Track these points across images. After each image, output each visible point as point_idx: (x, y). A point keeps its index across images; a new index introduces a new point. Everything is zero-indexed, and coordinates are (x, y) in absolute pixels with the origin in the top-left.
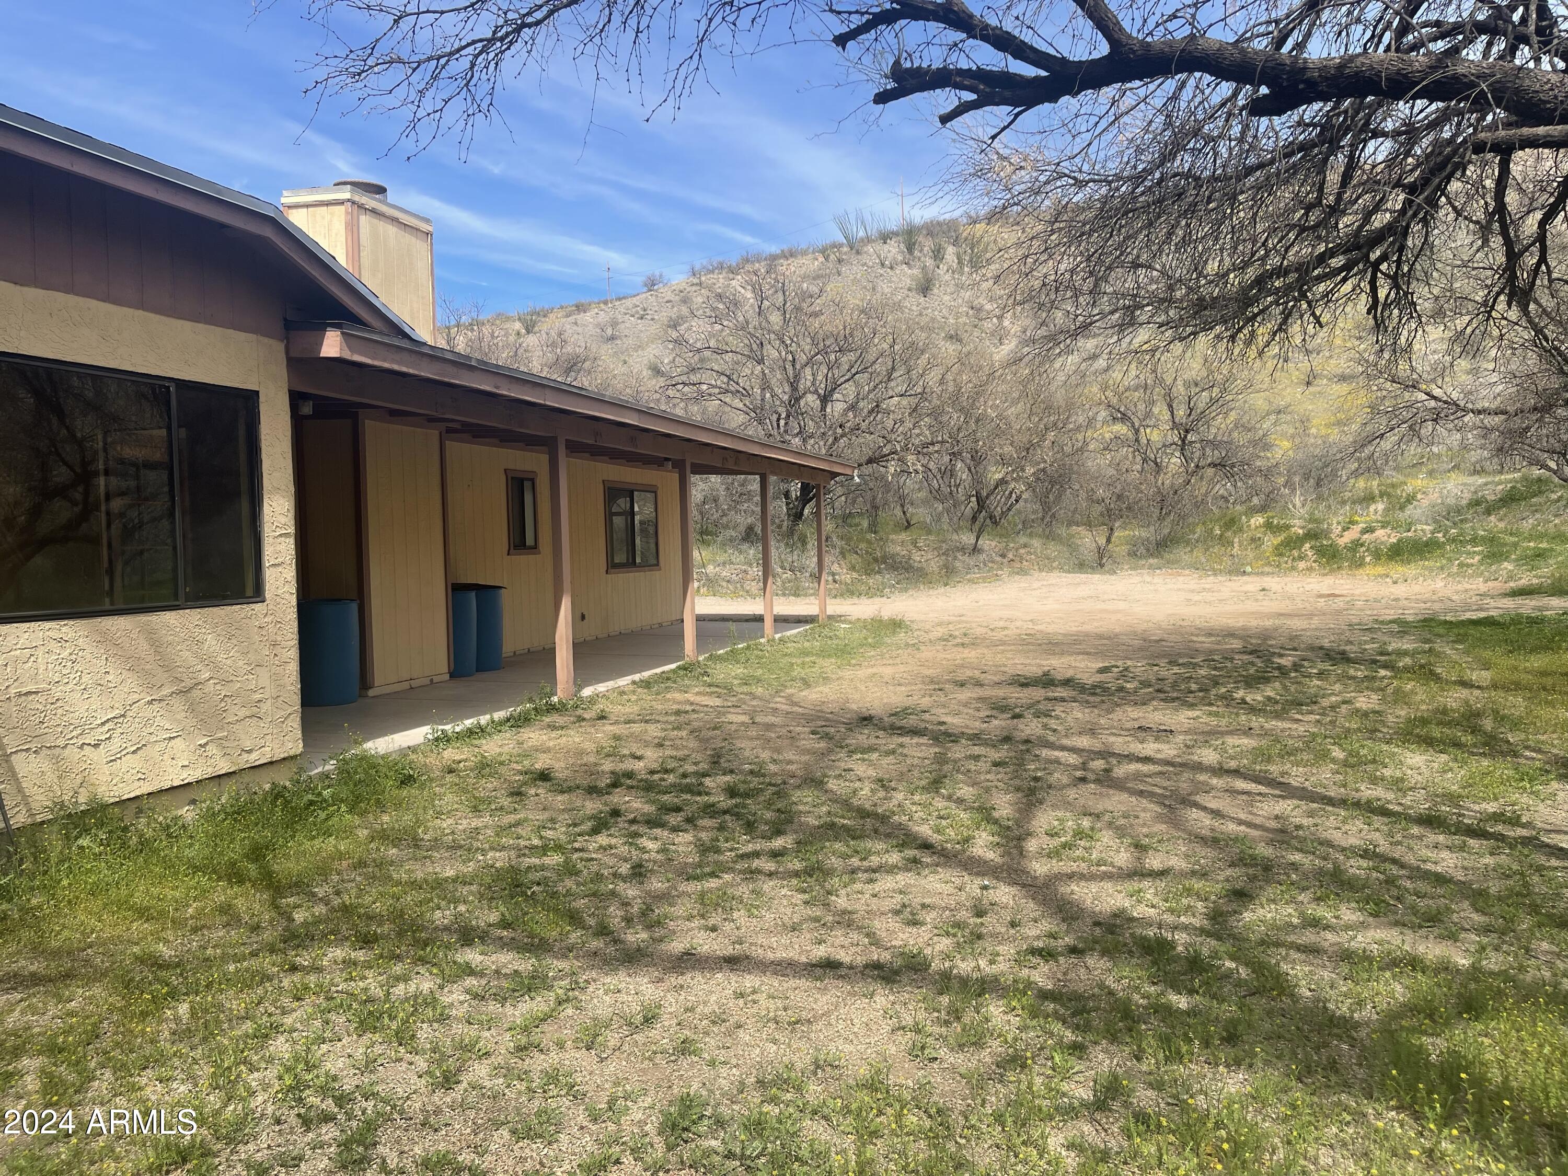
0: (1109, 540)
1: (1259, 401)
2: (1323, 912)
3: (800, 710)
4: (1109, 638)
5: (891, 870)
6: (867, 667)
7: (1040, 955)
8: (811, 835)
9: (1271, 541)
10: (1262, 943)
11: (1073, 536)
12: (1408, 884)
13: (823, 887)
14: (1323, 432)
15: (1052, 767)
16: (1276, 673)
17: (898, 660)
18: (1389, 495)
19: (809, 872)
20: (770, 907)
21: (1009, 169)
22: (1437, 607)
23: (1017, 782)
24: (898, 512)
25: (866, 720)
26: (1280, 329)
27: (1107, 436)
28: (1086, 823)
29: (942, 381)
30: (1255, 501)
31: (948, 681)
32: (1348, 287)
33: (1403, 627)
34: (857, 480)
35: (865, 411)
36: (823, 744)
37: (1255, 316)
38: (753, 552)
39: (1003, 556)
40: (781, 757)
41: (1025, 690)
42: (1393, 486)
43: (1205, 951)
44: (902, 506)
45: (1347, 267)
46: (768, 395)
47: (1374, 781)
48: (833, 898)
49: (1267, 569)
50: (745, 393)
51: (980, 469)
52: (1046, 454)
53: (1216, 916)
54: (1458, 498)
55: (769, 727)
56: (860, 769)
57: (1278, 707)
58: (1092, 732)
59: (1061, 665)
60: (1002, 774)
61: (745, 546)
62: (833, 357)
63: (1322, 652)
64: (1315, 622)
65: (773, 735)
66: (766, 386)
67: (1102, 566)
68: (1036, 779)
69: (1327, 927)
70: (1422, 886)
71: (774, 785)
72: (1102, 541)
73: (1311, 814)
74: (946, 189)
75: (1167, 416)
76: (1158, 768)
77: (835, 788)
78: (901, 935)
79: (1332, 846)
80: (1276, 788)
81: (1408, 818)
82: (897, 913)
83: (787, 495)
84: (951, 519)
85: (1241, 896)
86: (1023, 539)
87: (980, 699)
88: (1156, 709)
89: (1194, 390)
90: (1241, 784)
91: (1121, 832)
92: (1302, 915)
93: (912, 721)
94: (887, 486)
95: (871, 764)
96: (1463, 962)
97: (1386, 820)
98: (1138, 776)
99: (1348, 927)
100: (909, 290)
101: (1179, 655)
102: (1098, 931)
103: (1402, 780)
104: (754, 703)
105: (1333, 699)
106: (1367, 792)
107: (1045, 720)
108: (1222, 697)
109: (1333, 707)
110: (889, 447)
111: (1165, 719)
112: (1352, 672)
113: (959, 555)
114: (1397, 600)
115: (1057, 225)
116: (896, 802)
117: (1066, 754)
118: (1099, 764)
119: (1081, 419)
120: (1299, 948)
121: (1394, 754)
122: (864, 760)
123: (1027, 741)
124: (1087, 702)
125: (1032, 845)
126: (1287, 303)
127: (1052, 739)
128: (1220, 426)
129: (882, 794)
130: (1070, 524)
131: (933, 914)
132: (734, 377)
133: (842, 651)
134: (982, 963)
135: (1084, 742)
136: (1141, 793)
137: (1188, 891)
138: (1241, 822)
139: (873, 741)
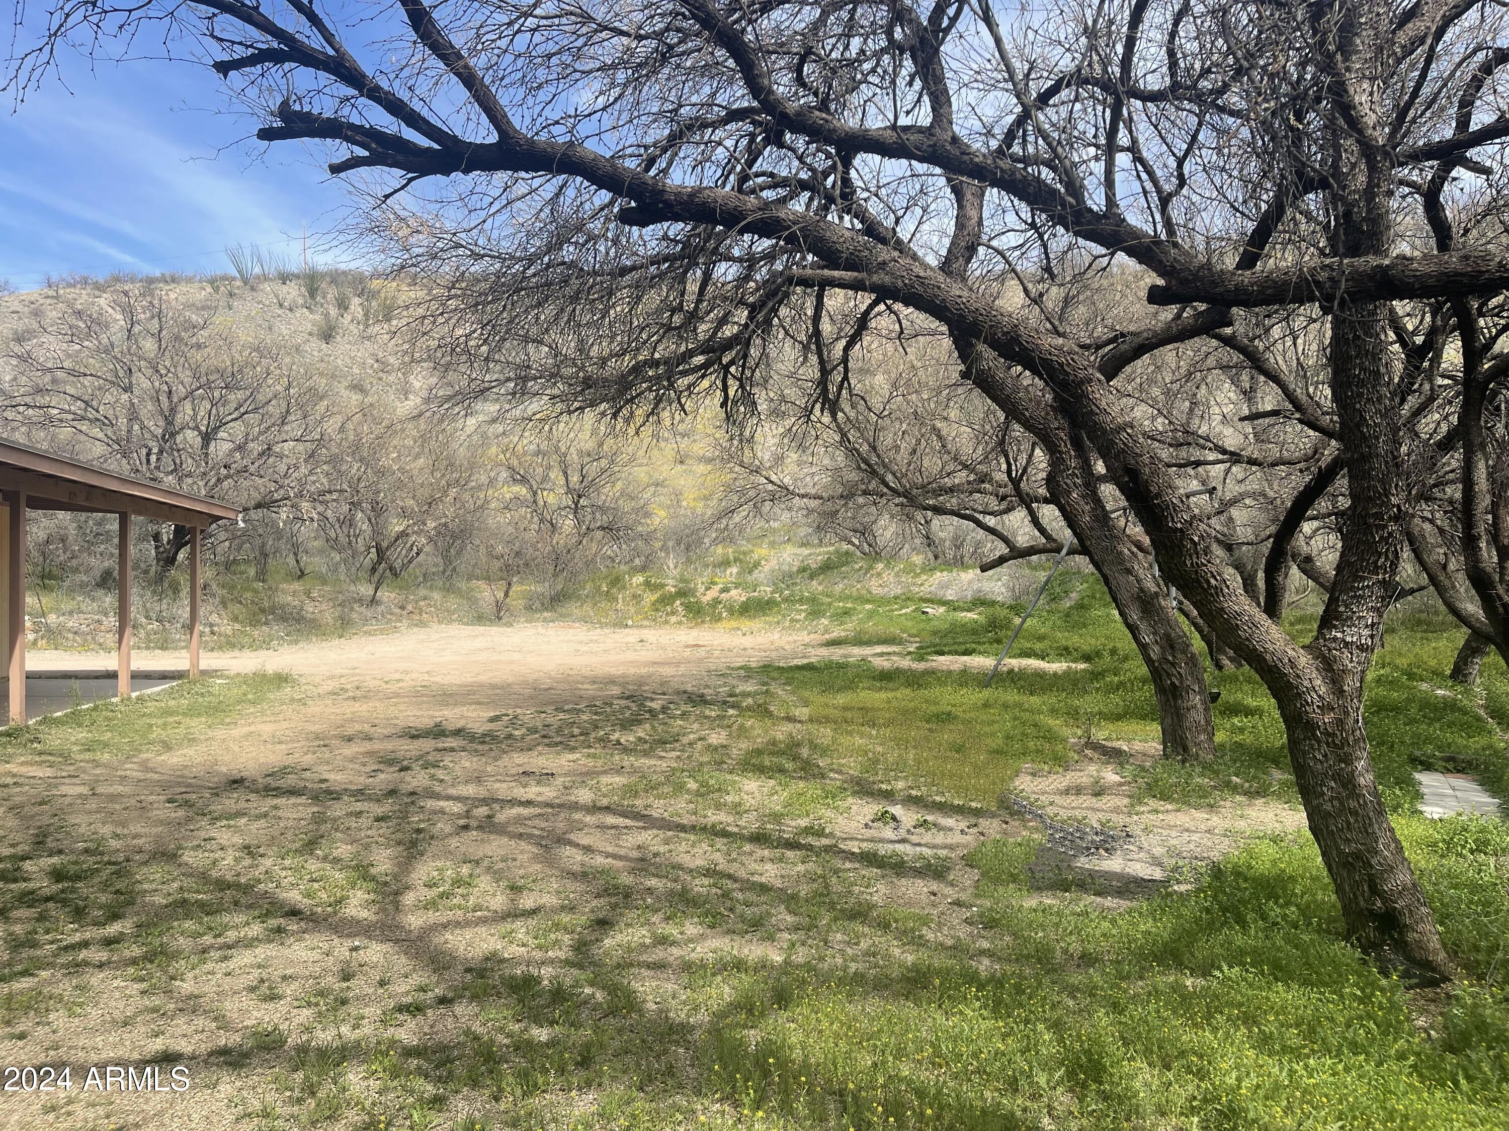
0: (506, 595)
1: (640, 473)
2: (672, 930)
3: (156, 777)
4: (502, 688)
5: (250, 943)
6: (242, 726)
7: (408, 1011)
8: (156, 915)
9: (650, 597)
10: (619, 966)
11: (472, 590)
12: (740, 896)
13: (166, 972)
14: (692, 504)
15: (435, 818)
16: (647, 716)
17: (281, 717)
18: (741, 561)
19: (149, 958)
20: (97, 1003)
21: (406, 231)
22: (774, 655)
23: (399, 836)
24: (291, 560)
25: (236, 783)
26: (652, 413)
27: (508, 496)
28: (465, 870)
29: (342, 430)
30: (637, 561)
31: (335, 736)
32: (705, 383)
33: (748, 672)
34: (241, 524)
35: (256, 453)
36: (181, 813)
37: (633, 398)
38: (109, 600)
39: (402, 608)
40: (126, 831)
41: (415, 742)
42: (745, 553)
43: (568, 982)
44: (296, 554)
45: (705, 366)
46: (136, 427)
47: (718, 807)
48: (177, 983)
49: (646, 623)
50: (105, 422)
51: (381, 520)
52: (447, 510)
53: (581, 947)
54: (790, 565)
55: (113, 798)
56: (224, 836)
57: (647, 746)
58: (479, 780)
59: (452, 716)
60: (384, 828)
61: (100, 593)
62: (217, 394)
63: (685, 696)
64: (682, 669)
65: (117, 807)
66: (133, 416)
67: (500, 619)
68: (419, 831)
69: (673, 943)
70: (751, 896)
71: (114, 864)
72: (500, 595)
73: (667, 842)
74: (342, 238)
75: (562, 481)
76: (538, 811)
77: (191, 860)
78: (255, 1013)
79: (682, 869)
80: (638, 820)
81: (742, 837)
82: (252, 989)
83: (157, 537)
84: (348, 570)
85: (603, 924)
86: (422, 592)
87: (369, 753)
88: (540, 754)
89: (587, 459)
90: (611, 820)
91: (497, 875)
92: (654, 934)
93: (291, 780)
94: (279, 534)
95: (237, 830)
96: (778, 958)
97: (725, 840)
98: (519, 820)
99: (691, 940)
100: (310, 334)
101: (566, 702)
102: (469, 976)
103: (740, 804)
104: (98, 771)
105: (692, 736)
106: (713, 817)
107: (432, 771)
108: (600, 740)
109: (690, 744)
110: (282, 492)
111: (547, 764)
112: (707, 712)
113: (356, 606)
114: (745, 649)
115: (453, 292)
116: (262, 869)
117: (451, 803)
118: (483, 811)
119: (484, 479)
120: (649, 966)
121: (735, 782)
122: (229, 827)
123: (413, 793)
124: (476, 751)
125: (409, 898)
126: (658, 390)
127: (438, 789)
128: (608, 493)
129: (247, 862)
130: (470, 577)
131: (295, 985)
132: (94, 403)
133: (216, 709)
134: (345, 1029)
135: (470, 790)
136: (521, 836)
137: (557, 926)
138: (608, 855)
139: (242, 805)
